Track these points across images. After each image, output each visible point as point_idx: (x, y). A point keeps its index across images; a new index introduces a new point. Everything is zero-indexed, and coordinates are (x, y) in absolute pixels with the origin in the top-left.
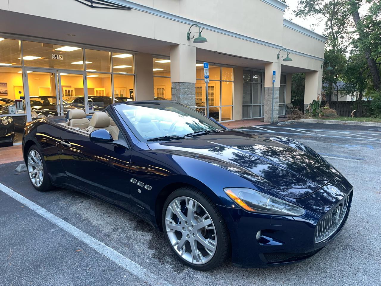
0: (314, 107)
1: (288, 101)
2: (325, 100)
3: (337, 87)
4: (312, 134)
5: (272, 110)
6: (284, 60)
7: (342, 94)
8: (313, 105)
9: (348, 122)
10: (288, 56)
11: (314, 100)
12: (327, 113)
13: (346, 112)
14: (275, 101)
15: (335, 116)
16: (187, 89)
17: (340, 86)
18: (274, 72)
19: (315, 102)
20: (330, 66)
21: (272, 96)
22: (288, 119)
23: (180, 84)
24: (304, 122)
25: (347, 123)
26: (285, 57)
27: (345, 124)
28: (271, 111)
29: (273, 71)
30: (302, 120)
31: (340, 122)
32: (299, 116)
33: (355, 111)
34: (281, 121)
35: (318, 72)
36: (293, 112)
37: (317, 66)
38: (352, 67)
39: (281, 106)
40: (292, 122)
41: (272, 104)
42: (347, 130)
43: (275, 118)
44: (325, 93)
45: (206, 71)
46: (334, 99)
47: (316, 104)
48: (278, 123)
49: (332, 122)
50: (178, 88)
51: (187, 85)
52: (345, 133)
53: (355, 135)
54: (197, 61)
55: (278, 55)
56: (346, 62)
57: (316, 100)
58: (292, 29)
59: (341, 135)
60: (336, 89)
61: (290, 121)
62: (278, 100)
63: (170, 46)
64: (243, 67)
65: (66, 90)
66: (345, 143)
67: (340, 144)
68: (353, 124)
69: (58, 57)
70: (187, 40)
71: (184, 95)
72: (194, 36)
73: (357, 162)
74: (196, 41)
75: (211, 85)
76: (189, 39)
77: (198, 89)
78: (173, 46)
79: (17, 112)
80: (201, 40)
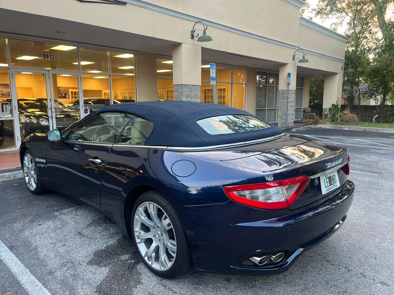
0: (333, 112)
1: (305, 104)
2: (347, 104)
3: (359, 90)
4: (327, 142)
5: (287, 115)
6: (300, 61)
7: (364, 97)
8: (332, 109)
9: (369, 128)
10: (304, 57)
11: (333, 104)
12: (347, 118)
13: (369, 117)
14: (290, 105)
15: (356, 121)
16: (191, 92)
17: (362, 89)
18: (289, 75)
19: (334, 106)
20: (351, 68)
21: (287, 99)
22: (304, 124)
23: (183, 87)
24: (321, 127)
25: (367, 129)
26: (301, 58)
27: (366, 131)
28: (285, 116)
29: (288, 73)
30: (319, 126)
31: (360, 128)
32: (317, 121)
33: (377, 116)
34: (296, 126)
35: (338, 74)
36: (311, 117)
37: (337, 67)
38: (375, 69)
39: (297, 110)
40: (308, 127)
41: (286, 108)
42: (367, 138)
43: (290, 124)
44: (346, 96)
45: (213, 72)
46: (356, 102)
47: (335, 109)
48: (293, 128)
49: (351, 128)
50: (180, 90)
51: (190, 87)
52: (364, 141)
53: (375, 143)
54: (202, 61)
55: (293, 56)
56: (369, 63)
57: (335, 104)
58: (310, 28)
59: (359, 143)
60: (358, 93)
61: (306, 126)
62: (293, 104)
63: (173, 45)
64: (257, 69)
65: (72, 92)
66: (362, 153)
67: (356, 153)
68: (374, 130)
69: (49, 56)
70: (191, 38)
71: (187, 98)
72: (198, 34)
73: (373, 176)
74: (200, 40)
75: (222, 88)
76: (193, 37)
77: (209, 91)
78: (176, 46)
79: (4, 116)
80: (205, 38)
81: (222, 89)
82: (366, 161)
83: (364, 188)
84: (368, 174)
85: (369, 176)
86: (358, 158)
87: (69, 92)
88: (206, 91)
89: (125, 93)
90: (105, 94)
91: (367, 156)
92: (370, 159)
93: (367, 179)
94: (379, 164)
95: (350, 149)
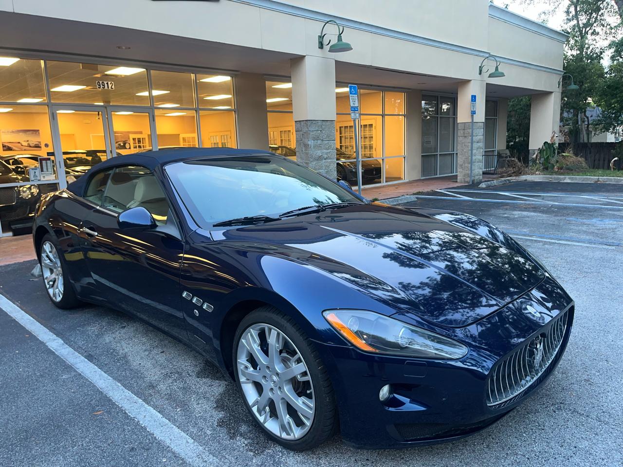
0: (546, 155)
1: (501, 144)
2: (568, 141)
3: (588, 118)
4: (537, 201)
5: (471, 163)
6: (491, 76)
7: (596, 130)
8: (544, 150)
9: (604, 179)
10: (497, 68)
11: (546, 143)
12: (568, 164)
13: (604, 161)
14: (475, 145)
15: (583, 168)
16: (321, 131)
17: (592, 116)
18: (474, 98)
19: (547, 145)
20: (573, 83)
21: (470, 137)
22: (499, 175)
23: (309, 123)
24: (526, 180)
25: (601, 180)
26: (493, 70)
27: (599, 182)
28: (469, 163)
29: (472, 96)
30: (523, 178)
31: (590, 178)
32: (519, 170)
33: (616, 158)
34: (487, 180)
35: (553, 94)
36: (511, 164)
37: (551, 84)
38: (612, 84)
39: (488, 155)
40: (505, 180)
41: (470, 152)
42: (600, 193)
43: (477, 175)
44: (566, 129)
45: (354, 99)
46: (584, 138)
47: (549, 149)
48: (481, 182)
49: (576, 179)
50: (305, 130)
51: (320, 123)
52: (596, 198)
53: (612, 201)
54: (336, 82)
55: (480, 67)
56: (602, 75)
57: (549, 142)
58: (505, 21)
59: (587, 201)
60: (586, 123)
61: (503, 179)
62: (481, 145)
63: (291, 59)
64: (422, 90)
65: (134, 139)
66: (591, 217)
67: (583, 217)
68: (611, 181)
69: (106, 85)
70: (319, 48)
71: (316, 141)
72: (330, 40)
73: (607, 250)
74: (333, 49)
75: (367, 123)
76: (321, 46)
77: (346, 129)
78: (296, 60)
79: (44, 177)
80: (341, 47)
81: (367, 125)
82: (598, 228)
83: (593, 267)
84: (601, 246)
85: (601, 250)
86: (586, 224)
87: (129, 138)
88: (342, 129)
89: (215, 137)
90: (184, 139)
91: (599, 220)
92: (604, 225)
93: (598, 254)
94: (618, 233)
95: (574, 212)
